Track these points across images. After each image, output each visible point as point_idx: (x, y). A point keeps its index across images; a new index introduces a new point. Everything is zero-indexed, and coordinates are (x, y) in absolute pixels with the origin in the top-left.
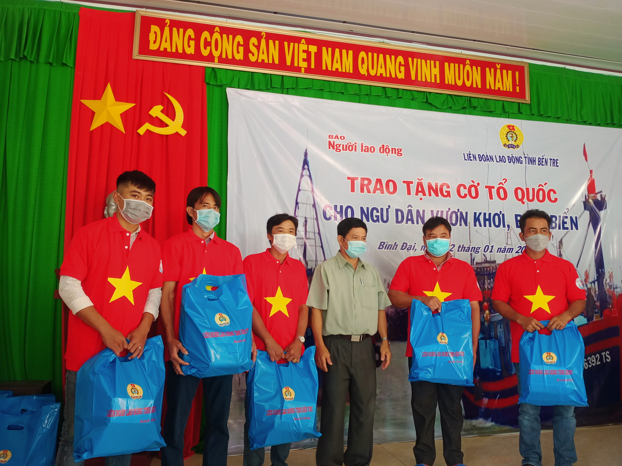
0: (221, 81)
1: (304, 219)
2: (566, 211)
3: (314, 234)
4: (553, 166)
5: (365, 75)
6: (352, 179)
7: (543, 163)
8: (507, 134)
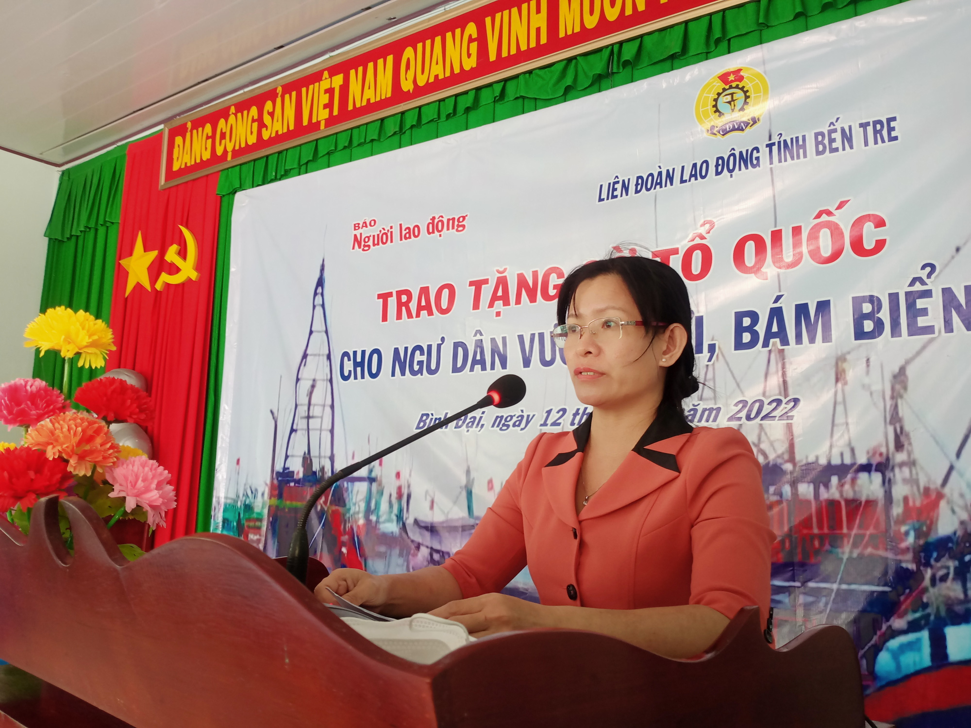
1: (310, 383)
2: (923, 274)
3: (322, 407)
4: (876, 143)
5: (409, 90)
6: (384, 297)
7: (834, 145)
8: (716, 100)
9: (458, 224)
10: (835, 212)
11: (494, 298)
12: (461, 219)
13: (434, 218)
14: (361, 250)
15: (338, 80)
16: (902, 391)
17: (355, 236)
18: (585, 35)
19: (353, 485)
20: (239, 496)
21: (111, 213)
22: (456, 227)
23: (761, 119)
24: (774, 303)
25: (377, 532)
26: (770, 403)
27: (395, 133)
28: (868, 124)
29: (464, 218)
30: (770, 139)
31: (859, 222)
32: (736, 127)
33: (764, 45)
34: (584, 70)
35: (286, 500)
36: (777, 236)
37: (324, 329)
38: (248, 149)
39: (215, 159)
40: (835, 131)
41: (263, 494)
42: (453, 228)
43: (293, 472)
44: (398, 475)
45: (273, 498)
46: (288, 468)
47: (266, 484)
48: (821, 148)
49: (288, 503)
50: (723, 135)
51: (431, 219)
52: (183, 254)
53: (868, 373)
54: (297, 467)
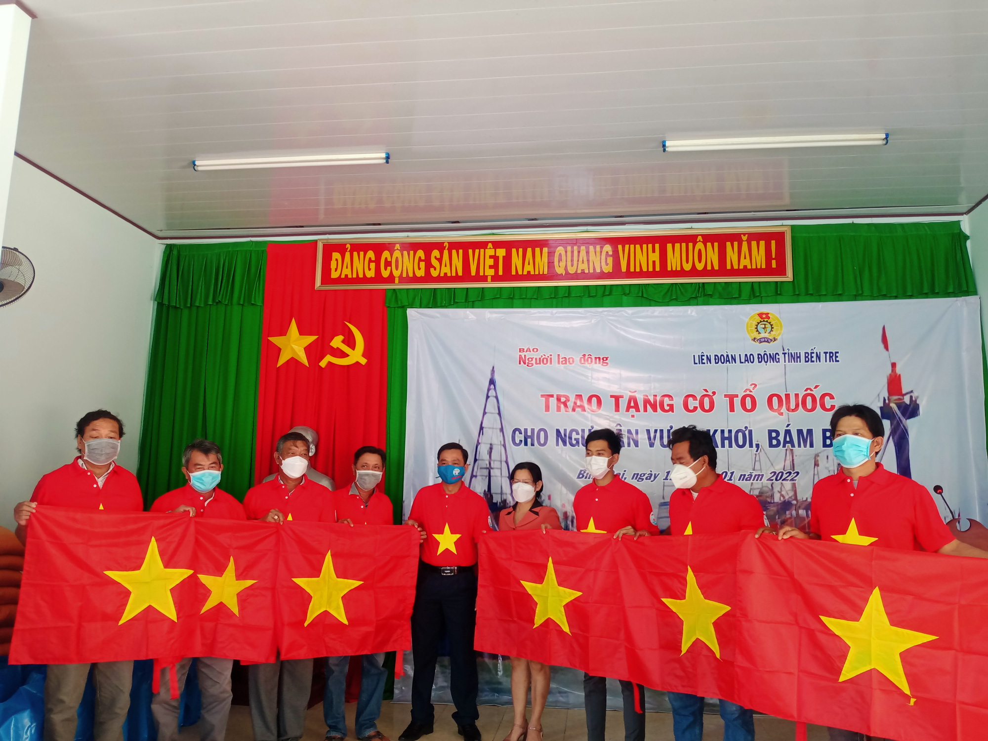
0: (401, 303)
1: (489, 446)
3: (499, 462)
4: (830, 361)
5: (562, 274)
6: (547, 397)
8: (757, 326)
9: (603, 361)
10: (813, 390)
11: (629, 408)
14: (526, 365)
15: (501, 253)
18: (682, 273)
26: (786, 474)
27: (552, 298)
28: (827, 353)
29: (607, 359)
31: (823, 396)
32: (767, 341)
34: (681, 292)
36: (787, 396)
38: (416, 279)
39: (380, 279)
40: (813, 353)
42: (599, 363)
44: (564, 505)
50: (760, 343)
53: (828, 462)
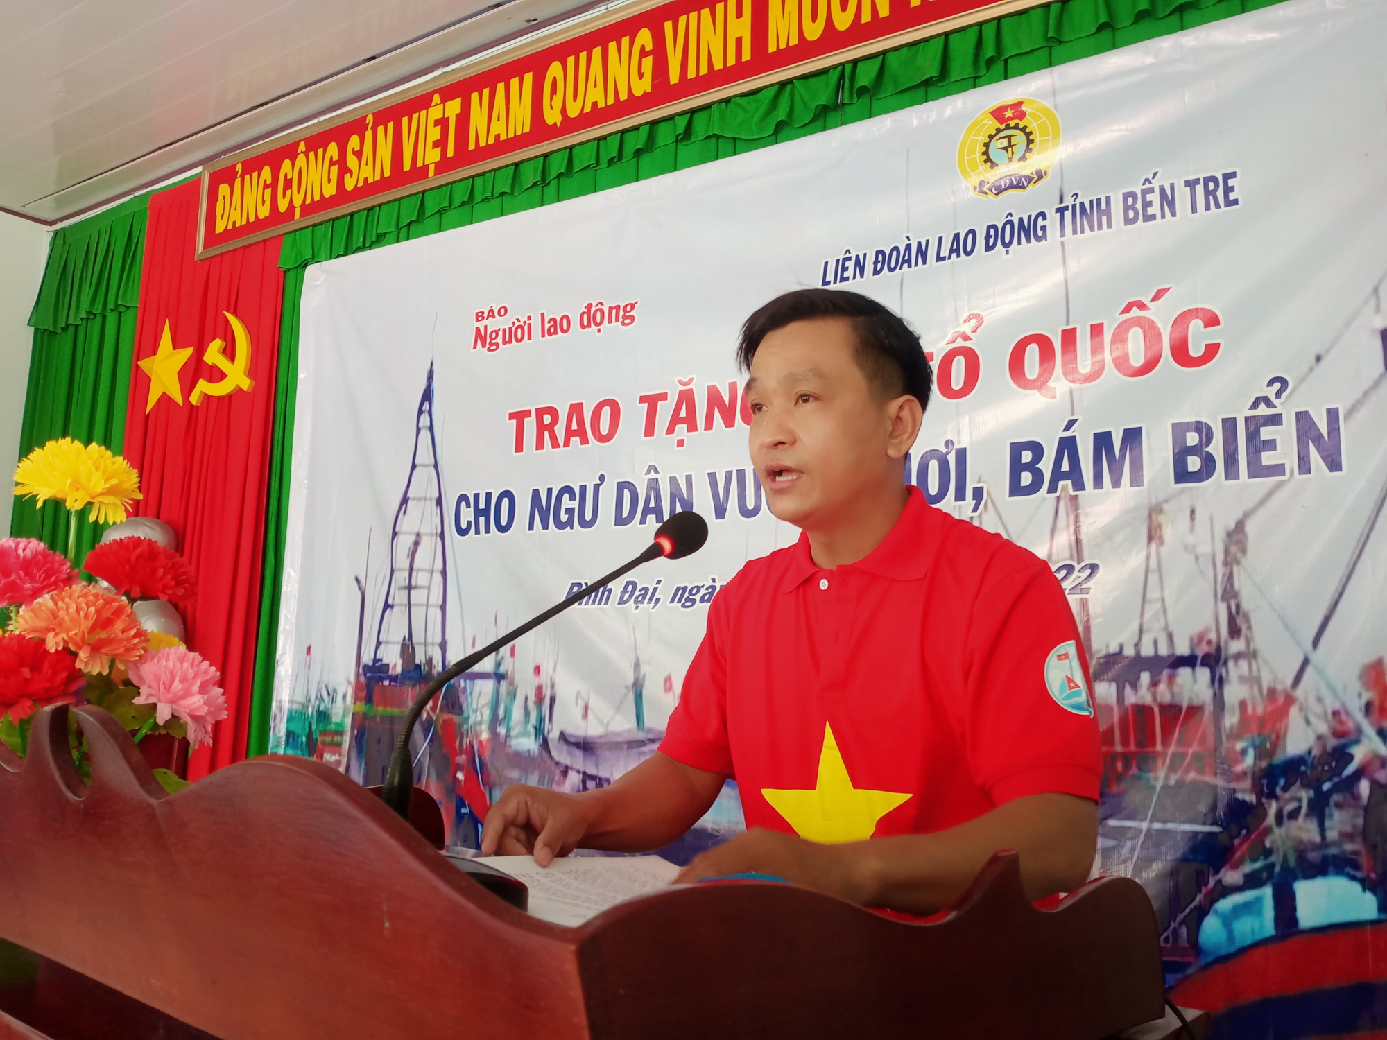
0: (302, 256)
1: (413, 538)
2: (1271, 392)
3: (429, 574)
4: (1208, 208)
5: (555, 123)
6: (519, 417)
7: (1150, 211)
8: (987, 145)
9: (624, 314)
10: (1149, 305)
11: (675, 420)
12: (629, 308)
13: (589, 306)
14: (486, 349)
15: (454, 107)
16: (1239, 555)
17: (478, 329)
18: (804, 50)
19: (474, 684)
20: (310, 700)
21: (125, 293)
22: (621, 320)
23: (1049, 172)
24: (1065, 430)
25: (507, 750)
27: (535, 184)
28: (1197, 181)
29: (633, 306)
30: (1061, 202)
31: (1183, 319)
32: (1015, 183)
33: (1054, 68)
34: (802, 99)
35: (377, 705)
36: (1069, 337)
37: (433, 462)
38: (325, 203)
39: (276, 217)
40: (1151, 190)
41: (344, 697)
42: (617, 320)
43: (388, 665)
44: (537, 670)
45: (358, 703)
46: (381, 660)
47: (349, 683)
48: (1131, 214)
49: (380, 709)
50: (997, 194)
51: (586, 307)
52: (230, 352)
53: (1192, 529)
54: (392, 658)
